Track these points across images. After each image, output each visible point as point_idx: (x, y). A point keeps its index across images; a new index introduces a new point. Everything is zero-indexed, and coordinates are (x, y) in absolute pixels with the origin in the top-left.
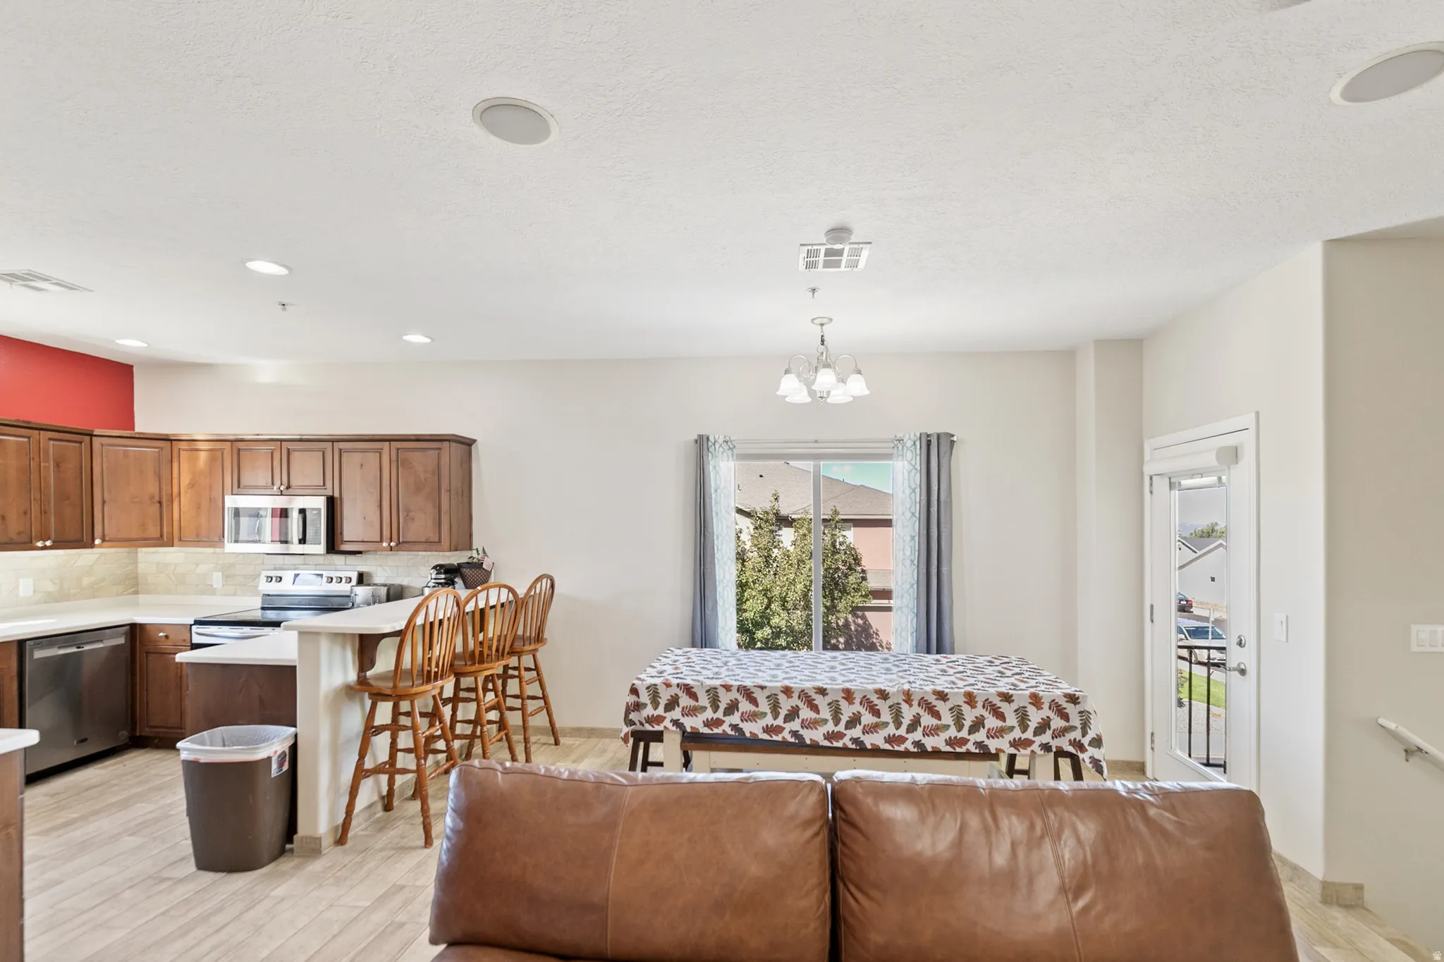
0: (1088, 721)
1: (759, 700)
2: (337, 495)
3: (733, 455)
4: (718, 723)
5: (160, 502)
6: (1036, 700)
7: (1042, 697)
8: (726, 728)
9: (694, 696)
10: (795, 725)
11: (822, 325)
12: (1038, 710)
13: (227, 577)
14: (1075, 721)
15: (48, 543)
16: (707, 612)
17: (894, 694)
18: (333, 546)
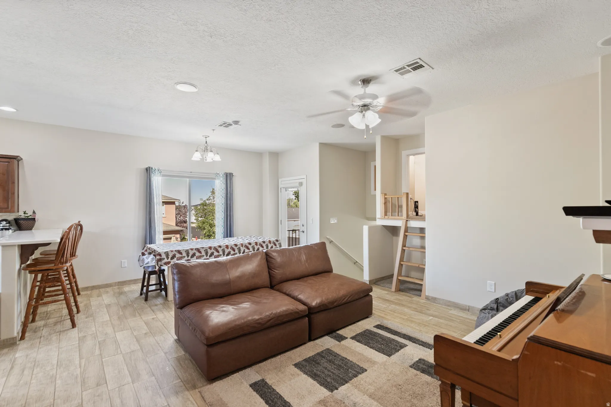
0: (281, 245)
1: (202, 252)
3: (161, 175)
7: (271, 241)
9: (181, 253)
11: (206, 138)
12: (270, 244)
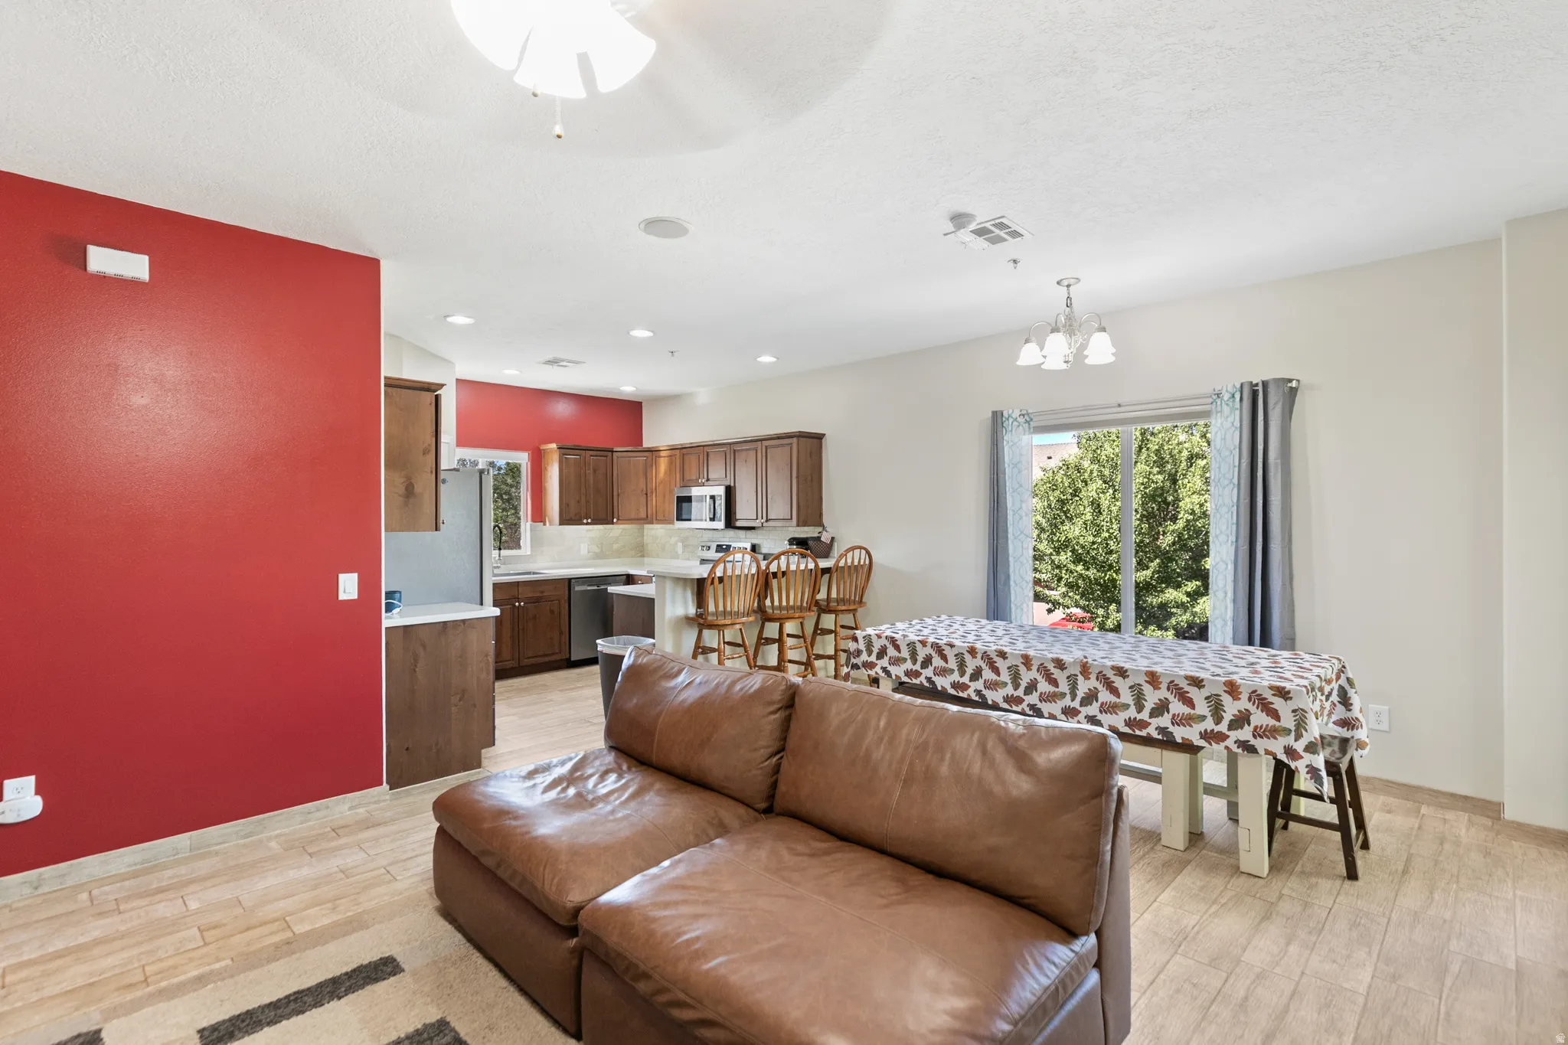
0: (1302, 720)
1: (948, 658)
2: (732, 485)
3: (1029, 428)
4: (917, 674)
5: (647, 494)
6: (1232, 689)
7: (1240, 685)
8: (922, 679)
9: (897, 648)
10: (979, 685)
11: (1068, 286)
12: (1234, 700)
13: (685, 546)
14: (1288, 721)
15: (589, 521)
16: (999, 586)
17: (1070, 664)
18: (730, 523)
